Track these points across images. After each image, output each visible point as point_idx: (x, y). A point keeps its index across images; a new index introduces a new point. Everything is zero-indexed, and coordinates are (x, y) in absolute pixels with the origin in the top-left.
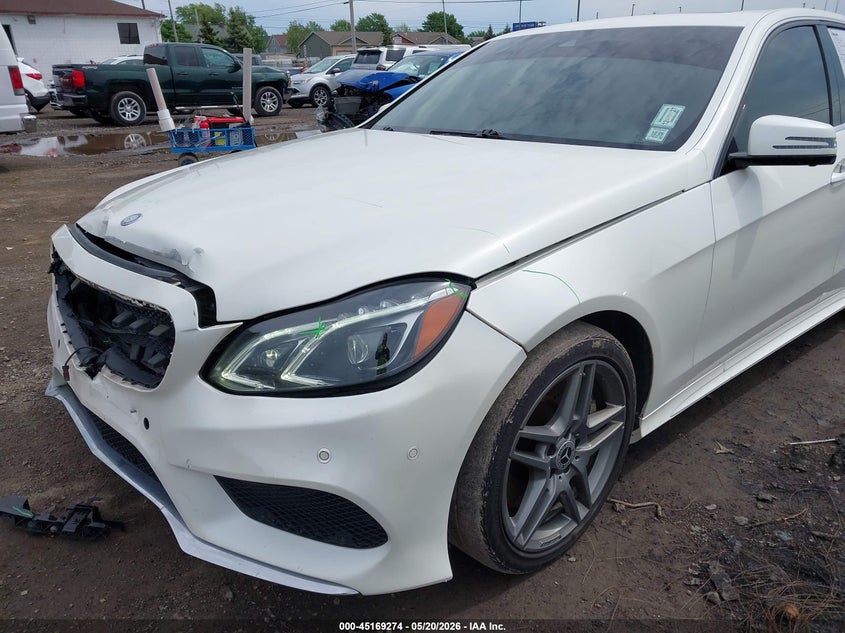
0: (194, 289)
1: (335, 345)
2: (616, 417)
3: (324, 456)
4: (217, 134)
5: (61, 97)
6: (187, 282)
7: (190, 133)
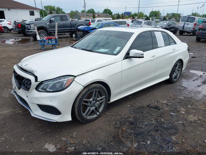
0: (35, 76)
1: (54, 85)
2: (104, 98)
3: (51, 101)
4: (49, 41)
5: (16, 30)
6: (34, 75)
7: (43, 41)
